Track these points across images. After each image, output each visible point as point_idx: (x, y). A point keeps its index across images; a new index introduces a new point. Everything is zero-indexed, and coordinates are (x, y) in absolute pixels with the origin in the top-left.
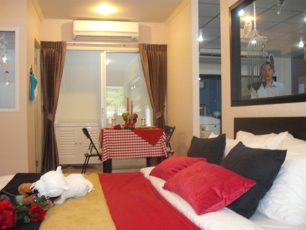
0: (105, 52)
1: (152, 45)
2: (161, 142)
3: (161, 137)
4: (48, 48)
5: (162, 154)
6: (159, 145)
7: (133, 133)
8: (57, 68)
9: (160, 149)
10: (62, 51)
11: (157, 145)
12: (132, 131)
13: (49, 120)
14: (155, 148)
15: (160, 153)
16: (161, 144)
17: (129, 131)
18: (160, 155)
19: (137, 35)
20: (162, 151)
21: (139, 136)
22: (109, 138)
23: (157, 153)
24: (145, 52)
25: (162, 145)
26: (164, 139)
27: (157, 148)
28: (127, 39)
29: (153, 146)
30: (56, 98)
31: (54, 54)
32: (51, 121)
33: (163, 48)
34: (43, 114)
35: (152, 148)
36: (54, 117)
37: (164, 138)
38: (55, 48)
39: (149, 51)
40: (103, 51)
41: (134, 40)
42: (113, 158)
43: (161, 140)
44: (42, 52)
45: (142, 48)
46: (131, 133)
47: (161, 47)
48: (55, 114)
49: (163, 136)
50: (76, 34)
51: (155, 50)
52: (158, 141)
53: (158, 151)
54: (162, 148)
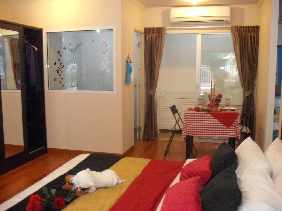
0: (200, 35)
1: (244, 27)
2: (235, 125)
3: (236, 120)
4: (150, 33)
5: (236, 135)
6: (233, 127)
7: (210, 115)
8: (157, 50)
9: (234, 131)
10: (162, 35)
11: (231, 127)
12: (209, 114)
13: (150, 94)
14: (229, 129)
15: (233, 134)
16: (235, 126)
17: (206, 113)
18: (233, 136)
19: (228, 19)
20: (236, 133)
21: (215, 119)
22: (188, 118)
23: (231, 134)
24: (237, 34)
25: (236, 128)
26: (238, 123)
27: (231, 129)
28: (220, 22)
29: (228, 128)
30: (156, 76)
31: (155, 38)
32: (152, 95)
33: (256, 29)
34: (146, 89)
35: (227, 129)
36: (155, 92)
37: (238, 121)
38: (156, 33)
39: (241, 33)
40: (198, 34)
41: (226, 23)
42: (195, 135)
43: (235, 122)
44: (145, 37)
45: (234, 29)
46: (208, 115)
47: (253, 28)
48: (155, 89)
49: (237, 119)
50: (173, 20)
51: (247, 32)
52: (233, 124)
53: (232, 133)
54: (236, 130)
